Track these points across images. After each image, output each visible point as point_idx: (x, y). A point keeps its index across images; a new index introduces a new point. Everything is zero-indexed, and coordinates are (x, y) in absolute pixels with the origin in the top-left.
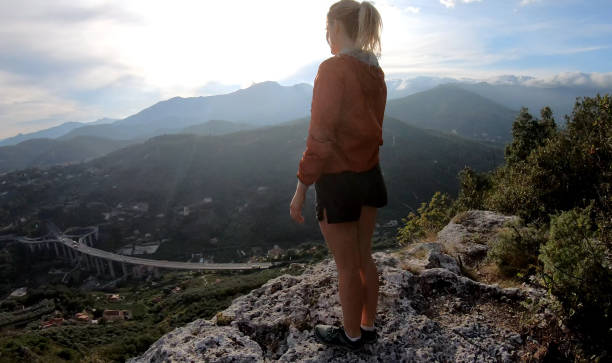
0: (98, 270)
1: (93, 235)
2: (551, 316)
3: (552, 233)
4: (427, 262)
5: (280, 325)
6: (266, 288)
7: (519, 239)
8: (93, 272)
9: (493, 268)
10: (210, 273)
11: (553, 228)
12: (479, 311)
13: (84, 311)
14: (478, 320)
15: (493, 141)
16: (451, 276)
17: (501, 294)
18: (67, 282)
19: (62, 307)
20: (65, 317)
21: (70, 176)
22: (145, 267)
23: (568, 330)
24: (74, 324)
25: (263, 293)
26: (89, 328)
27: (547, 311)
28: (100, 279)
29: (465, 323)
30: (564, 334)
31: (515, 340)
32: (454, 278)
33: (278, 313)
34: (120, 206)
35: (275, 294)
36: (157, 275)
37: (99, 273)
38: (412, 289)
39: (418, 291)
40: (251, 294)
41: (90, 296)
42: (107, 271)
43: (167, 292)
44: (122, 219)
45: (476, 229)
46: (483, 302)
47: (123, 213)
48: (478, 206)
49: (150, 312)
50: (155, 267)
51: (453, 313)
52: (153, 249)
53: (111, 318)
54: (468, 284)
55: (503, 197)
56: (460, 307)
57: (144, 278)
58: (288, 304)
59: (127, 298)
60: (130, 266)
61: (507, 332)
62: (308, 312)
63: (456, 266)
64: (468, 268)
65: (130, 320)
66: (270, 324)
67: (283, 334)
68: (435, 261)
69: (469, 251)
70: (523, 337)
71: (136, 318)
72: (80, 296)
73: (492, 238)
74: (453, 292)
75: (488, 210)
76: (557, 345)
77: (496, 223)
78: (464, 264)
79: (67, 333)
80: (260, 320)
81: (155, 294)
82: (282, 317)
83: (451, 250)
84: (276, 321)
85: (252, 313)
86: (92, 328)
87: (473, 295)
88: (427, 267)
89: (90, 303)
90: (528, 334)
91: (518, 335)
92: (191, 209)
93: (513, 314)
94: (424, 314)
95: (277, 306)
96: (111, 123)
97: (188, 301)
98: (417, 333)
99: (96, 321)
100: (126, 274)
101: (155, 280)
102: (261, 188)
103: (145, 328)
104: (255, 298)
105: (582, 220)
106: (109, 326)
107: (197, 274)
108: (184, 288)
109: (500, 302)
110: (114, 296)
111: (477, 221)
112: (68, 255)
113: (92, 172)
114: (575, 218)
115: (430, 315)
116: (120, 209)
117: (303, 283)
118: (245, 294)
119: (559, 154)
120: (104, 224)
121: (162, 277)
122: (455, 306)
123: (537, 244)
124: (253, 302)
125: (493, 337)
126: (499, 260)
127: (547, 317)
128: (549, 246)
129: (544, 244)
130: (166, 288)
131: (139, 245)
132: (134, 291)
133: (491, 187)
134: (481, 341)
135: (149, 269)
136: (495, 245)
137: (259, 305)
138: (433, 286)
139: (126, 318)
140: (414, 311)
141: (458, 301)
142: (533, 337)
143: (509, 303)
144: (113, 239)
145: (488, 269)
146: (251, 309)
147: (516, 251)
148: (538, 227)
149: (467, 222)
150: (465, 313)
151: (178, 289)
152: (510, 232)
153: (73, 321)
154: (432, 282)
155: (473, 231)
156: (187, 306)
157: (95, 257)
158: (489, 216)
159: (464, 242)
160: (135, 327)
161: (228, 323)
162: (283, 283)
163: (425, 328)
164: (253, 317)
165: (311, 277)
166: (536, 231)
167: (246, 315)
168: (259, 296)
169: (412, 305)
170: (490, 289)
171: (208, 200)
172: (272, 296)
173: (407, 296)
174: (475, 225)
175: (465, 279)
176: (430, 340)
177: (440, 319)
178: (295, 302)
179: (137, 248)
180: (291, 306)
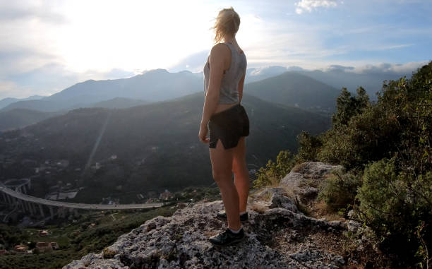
0: (31, 212)
1: (26, 185)
2: (366, 241)
3: (365, 178)
4: (271, 203)
5: (152, 257)
6: (144, 227)
7: (341, 183)
8: (28, 213)
9: (323, 205)
10: (117, 212)
11: (366, 174)
12: (311, 240)
13: (21, 244)
14: (310, 247)
15: (325, 111)
16: (289, 214)
17: (328, 226)
18: (7, 221)
19: (4, 241)
20: (7, 249)
21: (8, 140)
22: (68, 209)
23: (380, 252)
24: (14, 254)
25: (141, 232)
26: (25, 257)
27: (363, 238)
28: (33, 219)
29: (300, 250)
30: (377, 255)
31: (339, 262)
32: (291, 215)
33: (152, 248)
34: (47, 162)
35: (150, 232)
36: (77, 214)
37: (32, 215)
38: (258, 225)
39: (263, 227)
40: (131, 233)
41: (26, 232)
42: (38, 213)
43: (85, 228)
44: (48, 172)
45: (310, 175)
46: (314, 233)
47: (50, 168)
48: (313, 158)
49: (72, 243)
50: (75, 209)
51: (290, 242)
52: (73, 195)
53: (42, 250)
54: (303, 219)
55: (331, 151)
56: (296, 237)
57: (67, 217)
58: (159, 240)
59: (55, 233)
60: (56, 208)
61: (333, 256)
62: (175, 246)
63: (293, 205)
64: (304, 205)
65: (57, 249)
66: (144, 256)
67: (155, 264)
68: (277, 203)
69: (305, 192)
70: (346, 259)
71: (61, 248)
72: (17, 232)
73: (322, 183)
74: (291, 226)
75: (319, 161)
76: (372, 264)
77: (326, 171)
78: (300, 203)
79: (8, 261)
80: (137, 253)
81: (76, 229)
82: (155, 251)
83: (290, 192)
84: (150, 254)
85: (132, 247)
86: (28, 257)
87: (306, 228)
88: (270, 207)
89: (25, 238)
90: (350, 256)
91: (342, 257)
92: (102, 164)
93: (337, 241)
94: (267, 245)
95: (151, 242)
96: (39, 99)
97: (101, 233)
98: (261, 260)
99: (31, 251)
100: (52, 215)
101: (76, 219)
102: (154, 148)
103: (69, 255)
104: (134, 235)
105: (389, 168)
106: (42, 254)
107: (108, 213)
108: (98, 224)
109: (327, 232)
110: (44, 232)
111: (311, 170)
112: (7, 200)
113: (25, 136)
114: (383, 166)
115: (271, 245)
116: (47, 165)
117: (172, 223)
118: (127, 232)
119: (372, 120)
120: (34, 176)
121: (81, 216)
122: (292, 237)
123: (355, 186)
124: (132, 238)
125: (322, 260)
126: (327, 199)
127: (364, 242)
128: (364, 188)
129: (361, 187)
130: (84, 224)
131: (63, 192)
132: (59, 227)
133: (322, 145)
134: (312, 263)
135: (70, 211)
136: (324, 189)
137: (137, 241)
138: (274, 222)
139: (54, 249)
140: (259, 243)
141: (294, 233)
142: (353, 259)
143: (334, 232)
144: (42, 188)
145: (319, 206)
146: (131, 244)
147: (340, 192)
148: (355, 174)
149: (304, 171)
150: (299, 242)
151: (93, 225)
152: (335, 178)
153: (13, 251)
154: (274, 218)
155: (308, 178)
156: (100, 237)
157: (27, 202)
158: (320, 166)
159: (301, 186)
160: (62, 255)
161: (112, 256)
162: (157, 223)
163: (267, 256)
164: (133, 250)
165: (179, 218)
166: (354, 176)
167: (127, 249)
168: (137, 234)
169: (258, 238)
170: (319, 223)
171: (114, 157)
172: (148, 234)
173: (254, 231)
174: (309, 173)
175: (300, 215)
176: (272, 265)
177: (280, 248)
178: (164, 239)
179: (61, 194)
180: (162, 242)
